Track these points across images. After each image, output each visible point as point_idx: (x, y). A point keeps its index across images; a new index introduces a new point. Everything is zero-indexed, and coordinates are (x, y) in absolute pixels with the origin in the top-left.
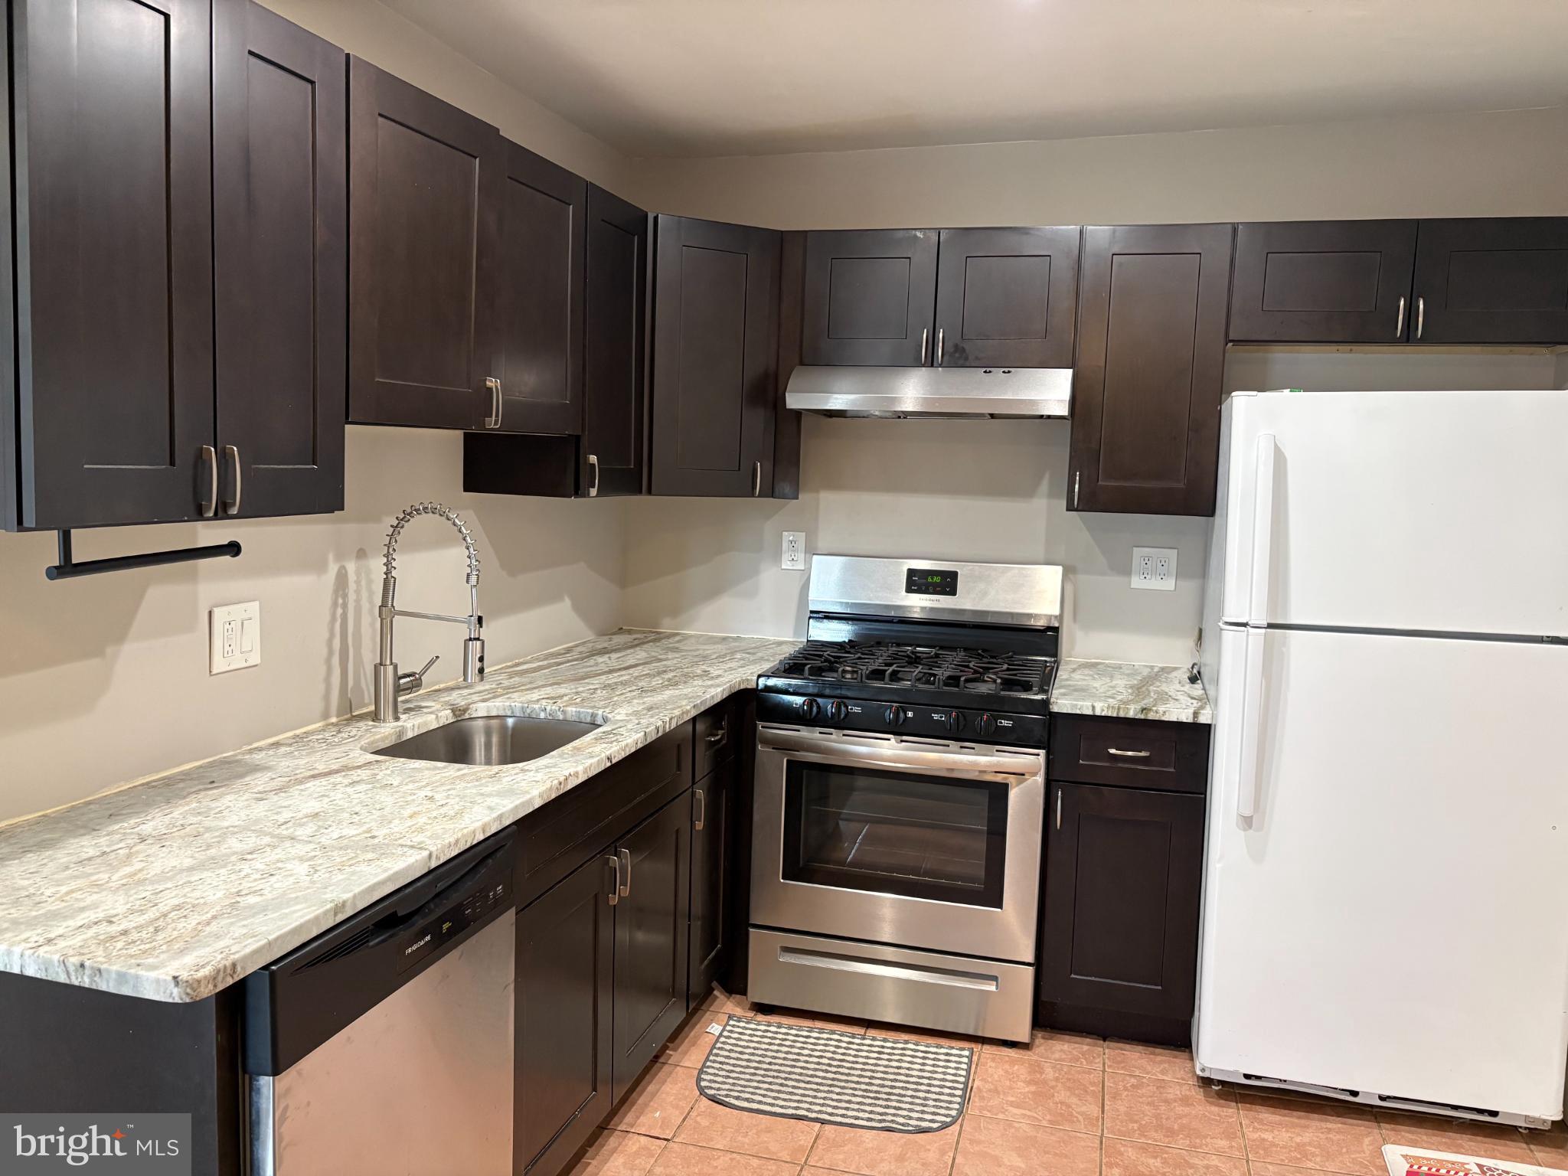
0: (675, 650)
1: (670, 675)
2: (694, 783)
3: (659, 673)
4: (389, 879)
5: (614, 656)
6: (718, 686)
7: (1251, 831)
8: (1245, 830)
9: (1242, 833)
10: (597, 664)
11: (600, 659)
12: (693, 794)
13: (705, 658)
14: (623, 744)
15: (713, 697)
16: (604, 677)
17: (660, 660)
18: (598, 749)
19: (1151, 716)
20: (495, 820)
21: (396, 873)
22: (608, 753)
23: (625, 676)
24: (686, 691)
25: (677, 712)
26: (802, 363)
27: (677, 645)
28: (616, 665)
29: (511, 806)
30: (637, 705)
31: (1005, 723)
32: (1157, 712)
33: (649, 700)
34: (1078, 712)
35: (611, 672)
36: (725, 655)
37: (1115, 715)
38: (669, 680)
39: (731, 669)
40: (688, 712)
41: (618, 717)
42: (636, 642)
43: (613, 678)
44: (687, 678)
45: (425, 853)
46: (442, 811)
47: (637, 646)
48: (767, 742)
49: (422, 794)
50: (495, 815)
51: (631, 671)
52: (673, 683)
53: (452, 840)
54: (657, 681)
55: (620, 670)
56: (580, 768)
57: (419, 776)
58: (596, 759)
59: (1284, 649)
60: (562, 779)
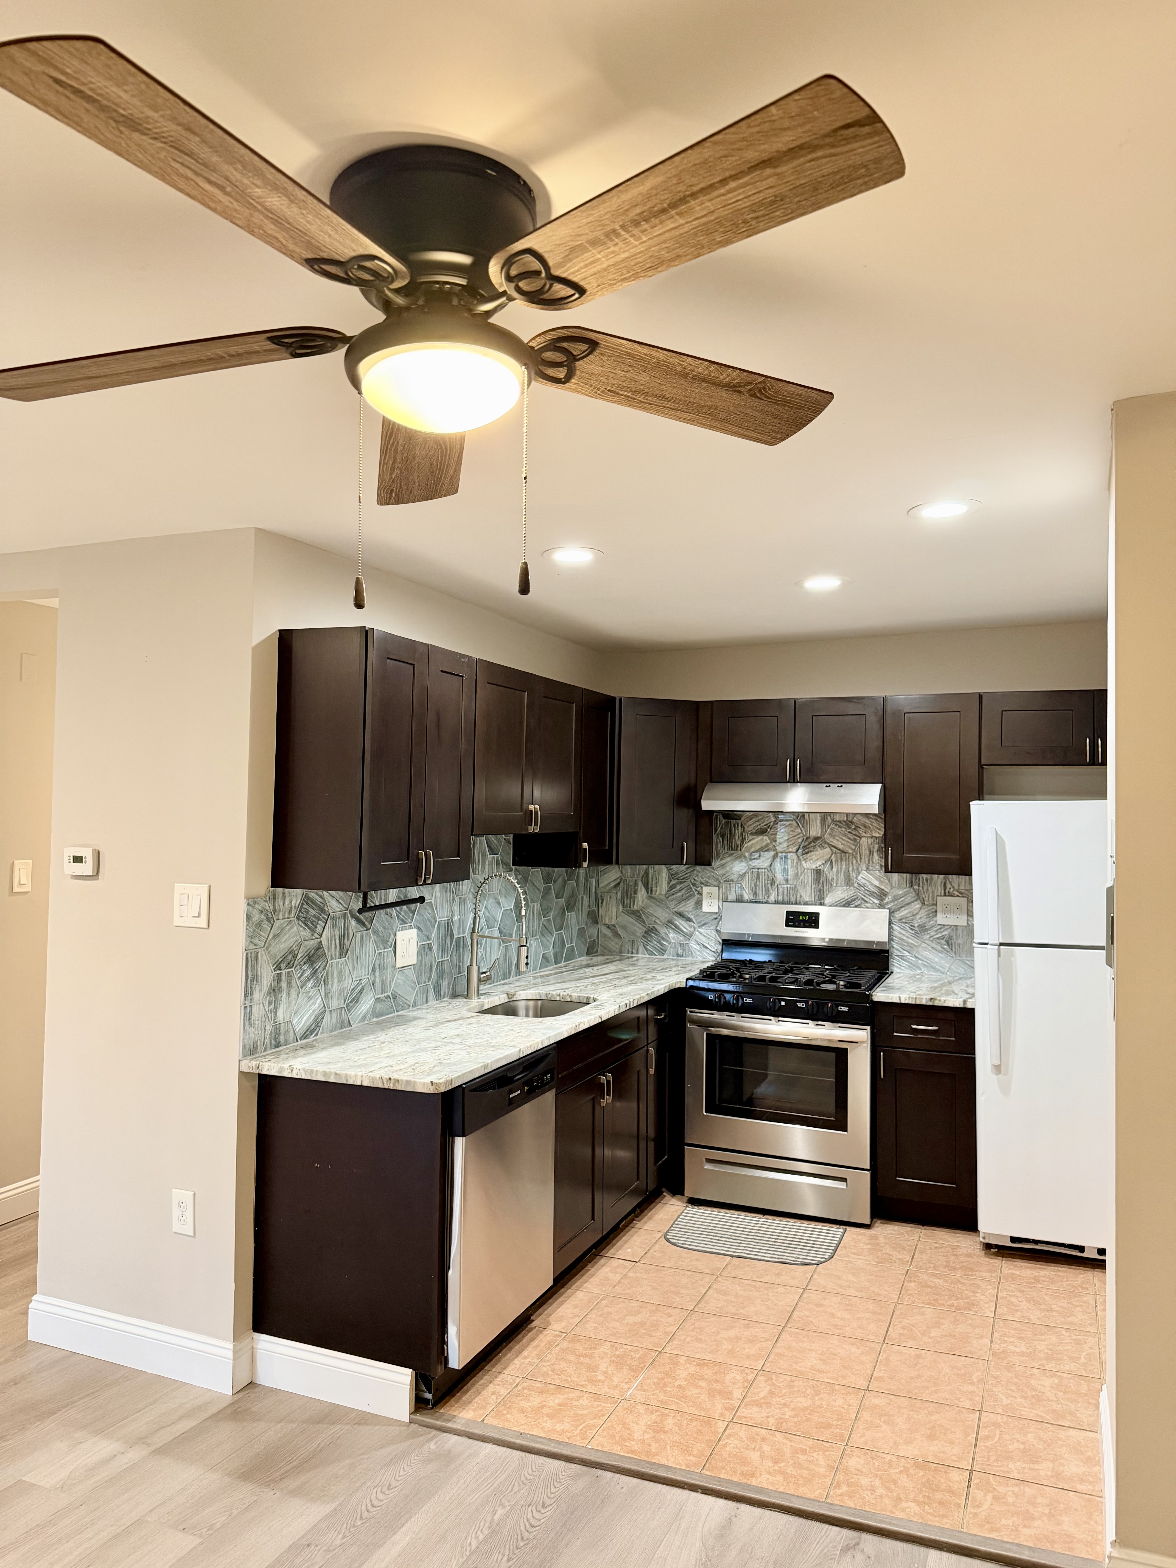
0: (633, 965)
1: (632, 978)
2: (648, 1044)
3: (625, 977)
4: (504, 1057)
5: (596, 968)
6: (662, 984)
7: (1000, 1076)
8: (997, 1075)
9: (995, 1076)
10: (585, 973)
11: (587, 970)
12: (648, 1051)
13: (654, 970)
14: (608, 1010)
15: (658, 990)
16: (591, 979)
17: (624, 971)
18: (594, 1011)
19: (937, 1003)
20: (547, 1039)
21: (507, 1055)
22: (600, 1014)
23: (604, 979)
24: (642, 987)
25: (637, 997)
26: (711, 781)
27: (635, 963)
28: (597, 973)
29: (554, 1033)
30: (613, 993)
31: (844, 1009)
32: (940, 1001)
33: (620, 991)
34: (890, 1001)
35: (594, 977)
36: (666, 968)
37: (914, 1003)
38: (631, 981)
39: (670, 975)
40: (643, 997)
41: (602, 998)
42: (608, 961)
43: (596, 980)
44: (642, 980)
45: (518, 1049)
46: (520, 1034)
47: (608, 963)
48: (694, 1022)
49: (507, 1028)
50: (547, 1036)
51: (607, 976)
52: (633, 983)
53: (529, 1044)
54: (624, 981)
55: (600, 975)
56: (586, 1020)
57: (502, 1022)
58: (593, 1017)
59: (1012, 959)
60: (577, 1024)
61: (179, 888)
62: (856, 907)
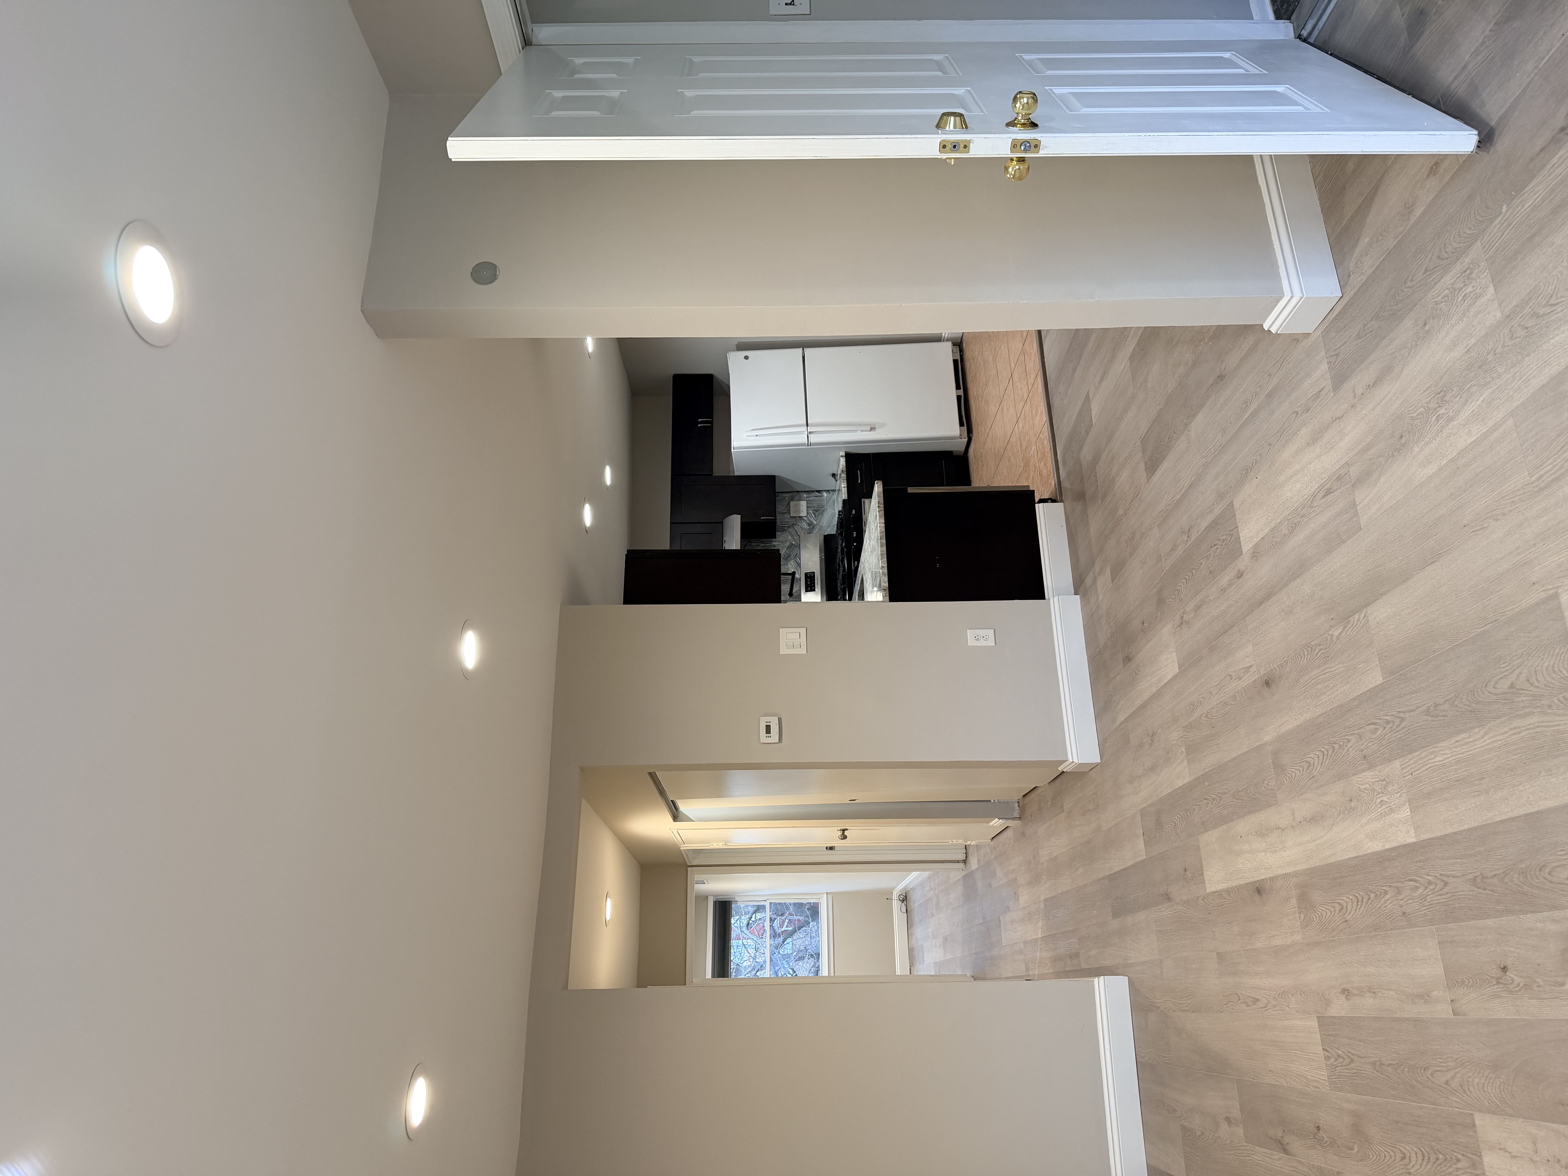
7: (876, 427)
31: (854, 512)
32: (843, 468)
61: (784, 651)
62: (800, 560)
